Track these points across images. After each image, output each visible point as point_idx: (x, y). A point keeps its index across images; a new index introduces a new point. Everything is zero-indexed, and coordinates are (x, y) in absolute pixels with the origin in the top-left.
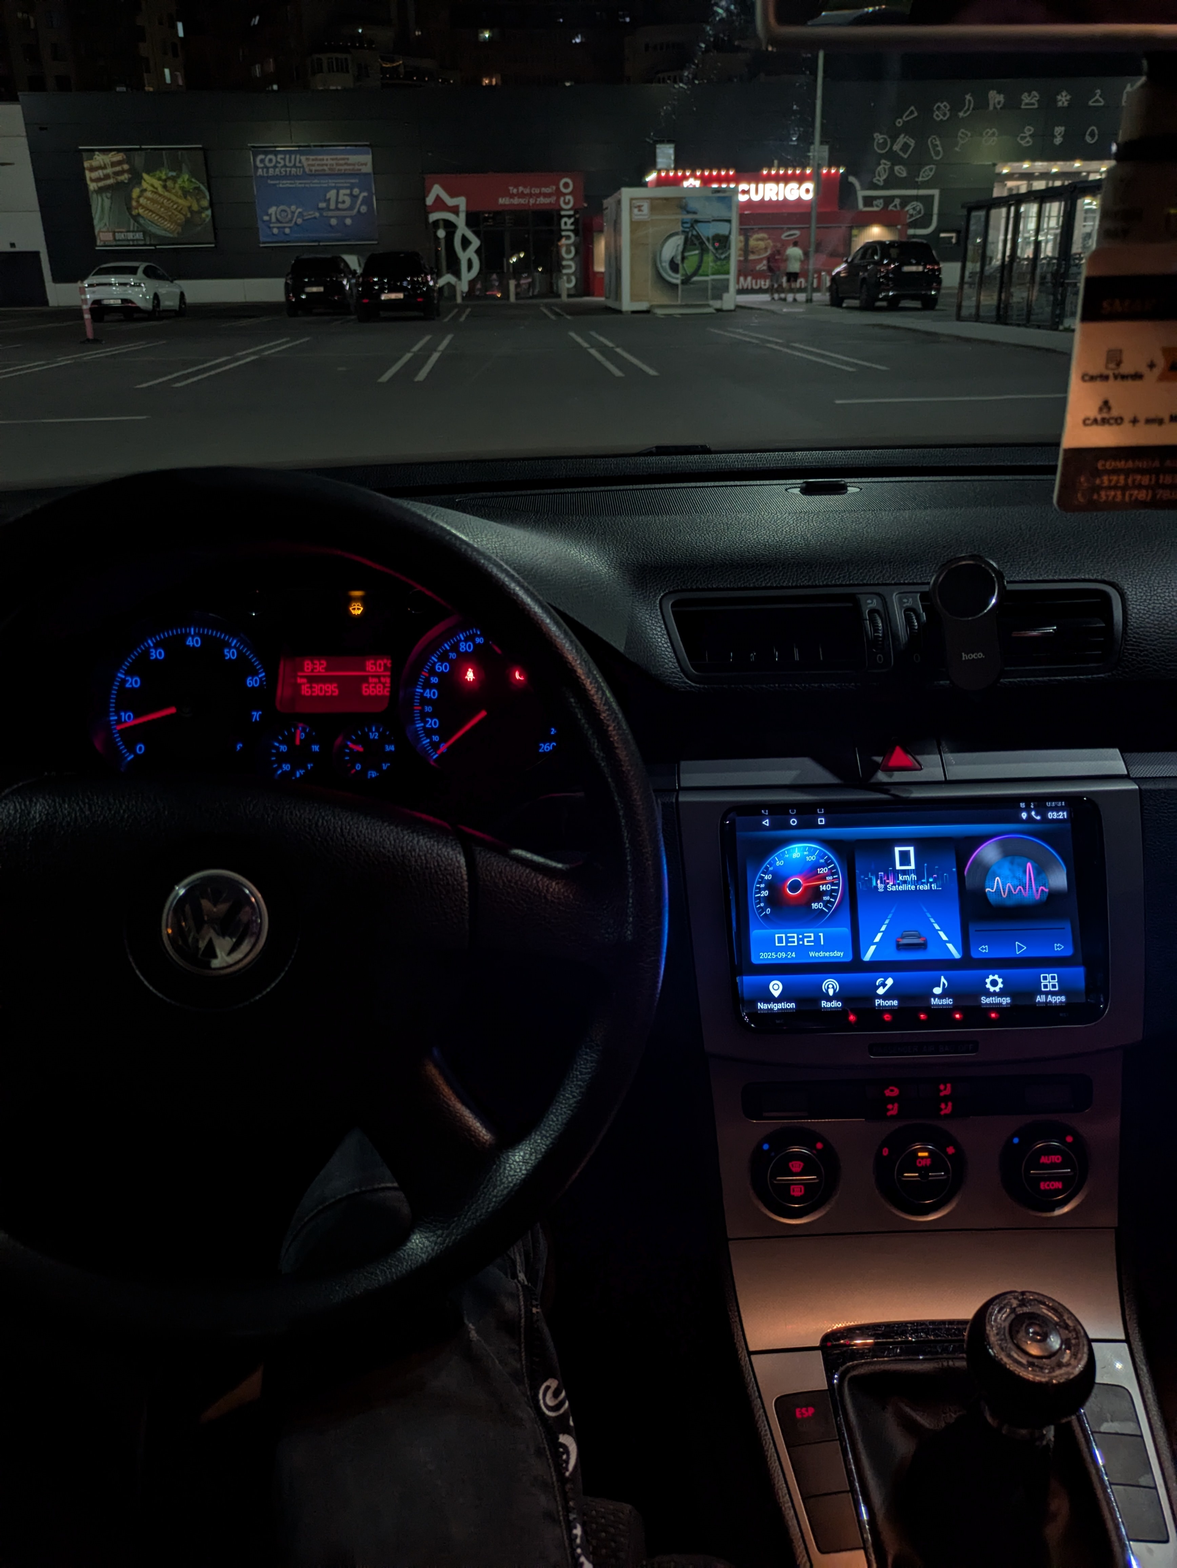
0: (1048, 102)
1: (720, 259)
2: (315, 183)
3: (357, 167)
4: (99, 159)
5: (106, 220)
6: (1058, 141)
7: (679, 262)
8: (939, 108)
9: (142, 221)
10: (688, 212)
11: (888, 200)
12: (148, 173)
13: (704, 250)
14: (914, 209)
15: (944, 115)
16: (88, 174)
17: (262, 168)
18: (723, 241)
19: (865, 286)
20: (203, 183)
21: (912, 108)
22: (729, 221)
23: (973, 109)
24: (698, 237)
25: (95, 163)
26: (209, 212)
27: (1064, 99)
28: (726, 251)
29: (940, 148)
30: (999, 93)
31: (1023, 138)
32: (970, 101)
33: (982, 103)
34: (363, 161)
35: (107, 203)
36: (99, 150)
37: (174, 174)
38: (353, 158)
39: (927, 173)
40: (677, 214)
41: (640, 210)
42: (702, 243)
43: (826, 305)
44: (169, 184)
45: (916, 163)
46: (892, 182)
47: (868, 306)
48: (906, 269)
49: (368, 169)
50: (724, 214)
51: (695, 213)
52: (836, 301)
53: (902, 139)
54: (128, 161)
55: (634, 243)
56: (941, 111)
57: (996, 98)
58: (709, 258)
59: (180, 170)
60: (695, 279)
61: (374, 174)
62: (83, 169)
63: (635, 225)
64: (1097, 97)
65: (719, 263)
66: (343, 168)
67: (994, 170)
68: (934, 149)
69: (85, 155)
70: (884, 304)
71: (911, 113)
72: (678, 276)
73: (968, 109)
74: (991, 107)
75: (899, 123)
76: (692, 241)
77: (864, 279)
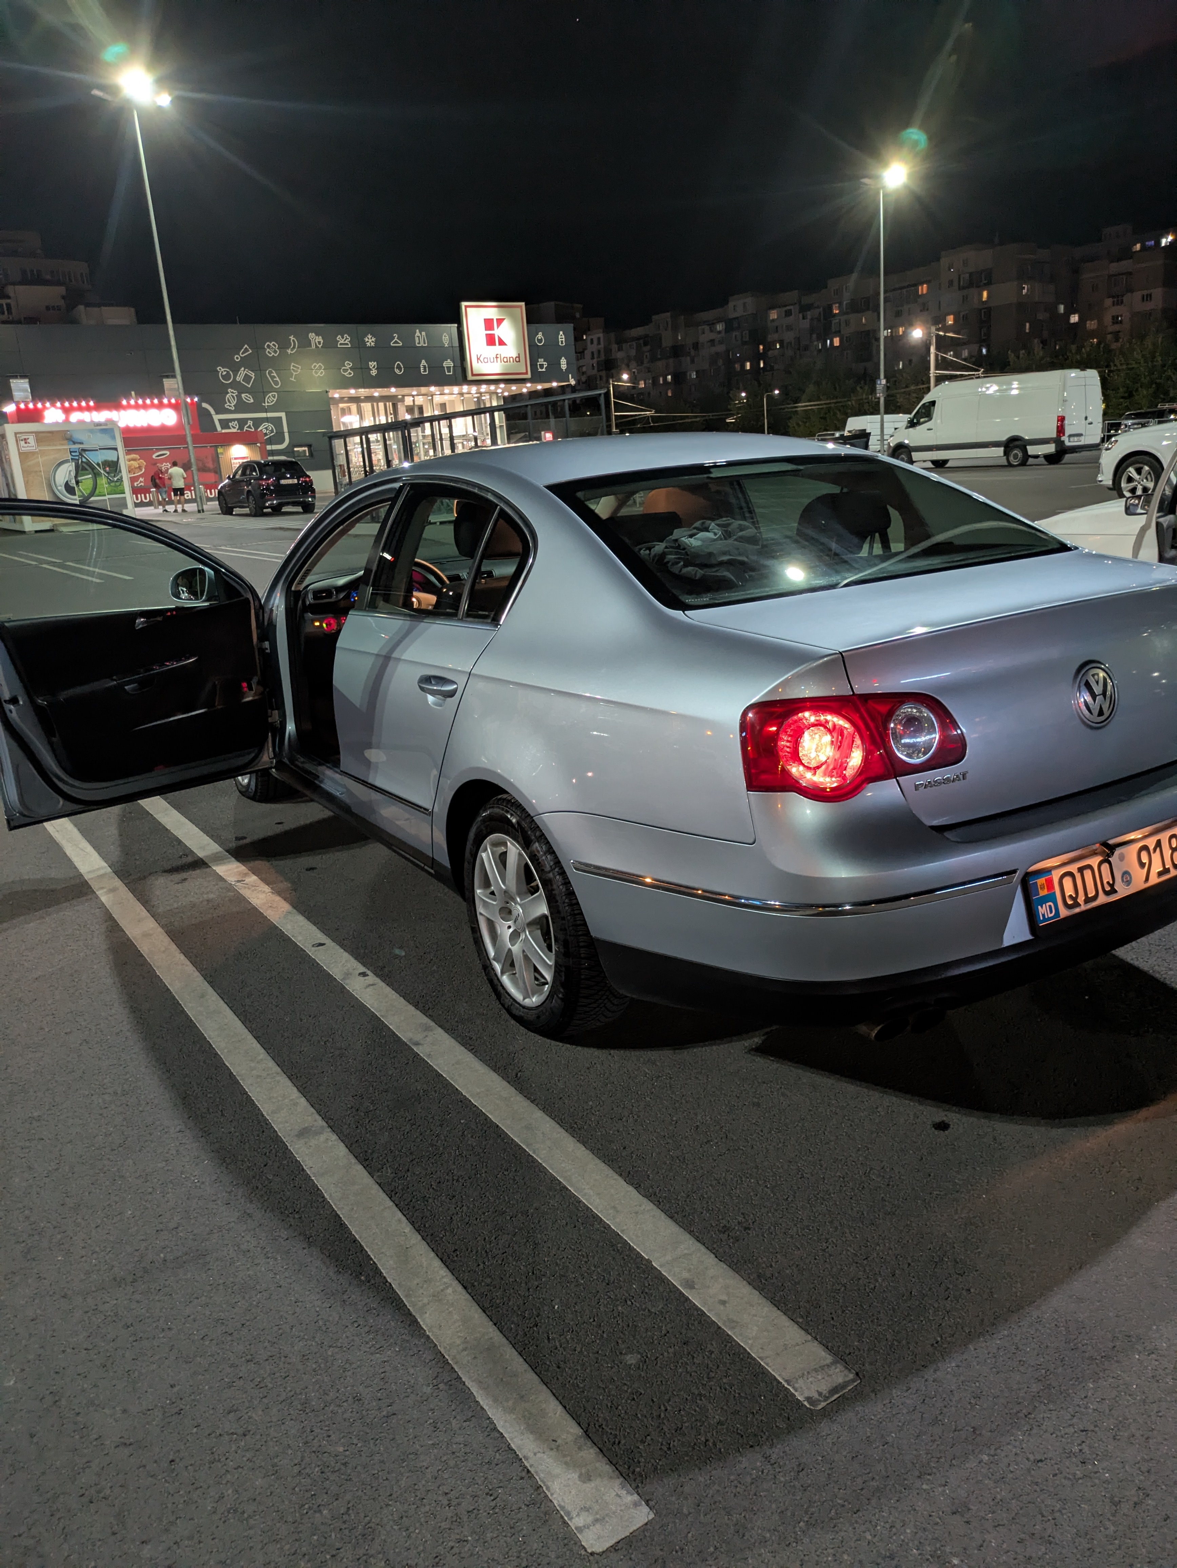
0: (358, 344)
1: (113, 481)
6: (374, 372)
7: (75, 486)
8: (269, 346)
10: (74, 443)
11: (242, 422)
13: (96, 475)
14: (266, 428)
15: (275, 352)
18: (113, 467)
19: (251, 497)
21: (246, 346)
22: (116, 449)
23: (298, 347)
24: (89, 463)
27: (370, 341)
28: (118, 474)
29: (278, 379)
30: (317, 335)
31: (345, 370)
32: (293, 341)
33: (305, 343)
39: (271, 399)
40: (62, 445)
41: (26, 443)
42: (93, 468)
43: (219, 514)
45: (260, 390)
46: (241, 407)
47: (258, 513)
48: (283, 482)
50: (110, 443)
51: (81, 443)
52: (227, 510)
53: (243, 372)
55: (25, 472)
56: (272, 349)
57: (316, 339)
58: (103, 481)
60: (92, 499)
63: (24, 456)
64: (396, 339)
65: (113, 484)
67: (328, 396)
68: (273, 381)
70: (269, 510)
71: (246, 351)
72: (76, 497)
73: (294, 347)
74: (313, 347)
75: (237, 358)
76: (83, 467)
77: (249, 492)
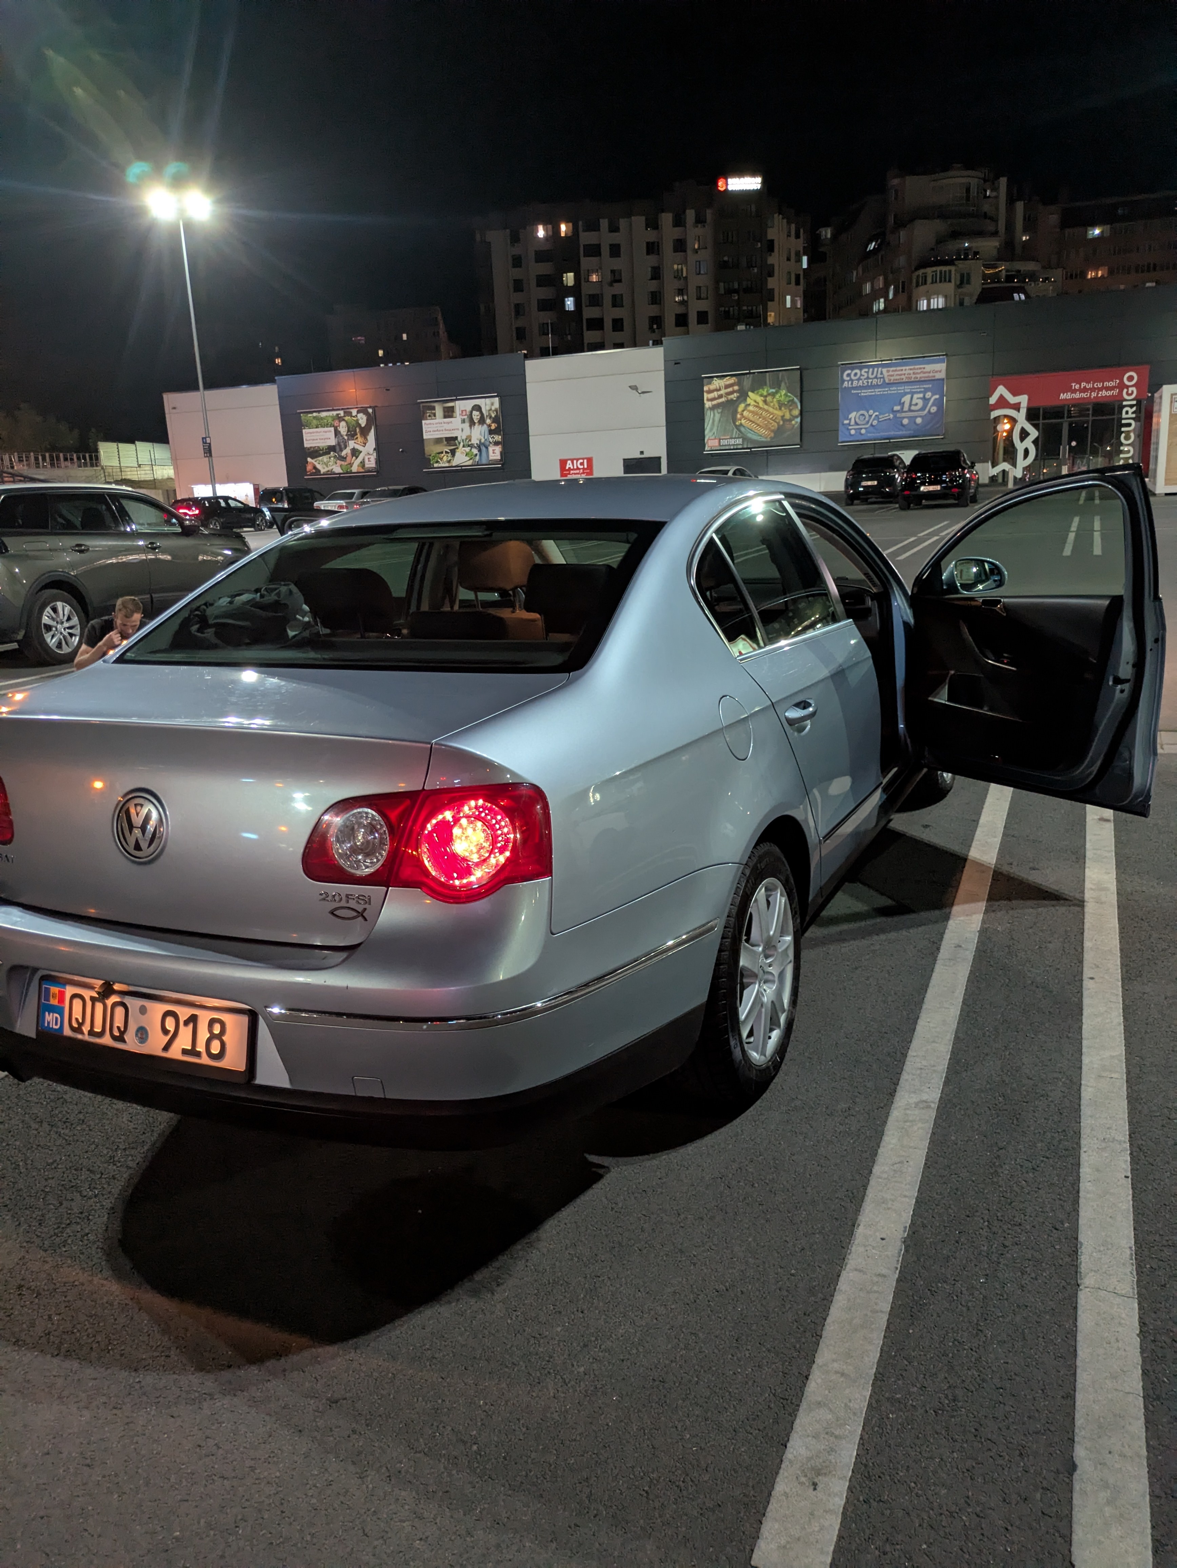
2: (894, 390)
3: (931, 374)
4: (717, 383)
5: (715, 430)
9: (742, 429)
12: (753, 392)
16: (706, 395)
17: (848, 381)
20: (796, 396)
25: (712, 387)
26: (799, 420)
34: (938, 369)
35: (718, 416)
36: (717, 377)
37: (774, 390)
38: (929, 367)
44: (769, 399)
49: (942, 375)
54: (739, 383)
59: (779, 388)
61: (947, 379)
62: (703, 391)
66: (918, 376)
69: (705, 381)
